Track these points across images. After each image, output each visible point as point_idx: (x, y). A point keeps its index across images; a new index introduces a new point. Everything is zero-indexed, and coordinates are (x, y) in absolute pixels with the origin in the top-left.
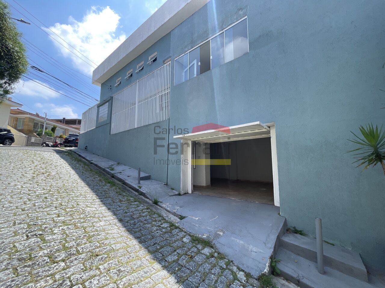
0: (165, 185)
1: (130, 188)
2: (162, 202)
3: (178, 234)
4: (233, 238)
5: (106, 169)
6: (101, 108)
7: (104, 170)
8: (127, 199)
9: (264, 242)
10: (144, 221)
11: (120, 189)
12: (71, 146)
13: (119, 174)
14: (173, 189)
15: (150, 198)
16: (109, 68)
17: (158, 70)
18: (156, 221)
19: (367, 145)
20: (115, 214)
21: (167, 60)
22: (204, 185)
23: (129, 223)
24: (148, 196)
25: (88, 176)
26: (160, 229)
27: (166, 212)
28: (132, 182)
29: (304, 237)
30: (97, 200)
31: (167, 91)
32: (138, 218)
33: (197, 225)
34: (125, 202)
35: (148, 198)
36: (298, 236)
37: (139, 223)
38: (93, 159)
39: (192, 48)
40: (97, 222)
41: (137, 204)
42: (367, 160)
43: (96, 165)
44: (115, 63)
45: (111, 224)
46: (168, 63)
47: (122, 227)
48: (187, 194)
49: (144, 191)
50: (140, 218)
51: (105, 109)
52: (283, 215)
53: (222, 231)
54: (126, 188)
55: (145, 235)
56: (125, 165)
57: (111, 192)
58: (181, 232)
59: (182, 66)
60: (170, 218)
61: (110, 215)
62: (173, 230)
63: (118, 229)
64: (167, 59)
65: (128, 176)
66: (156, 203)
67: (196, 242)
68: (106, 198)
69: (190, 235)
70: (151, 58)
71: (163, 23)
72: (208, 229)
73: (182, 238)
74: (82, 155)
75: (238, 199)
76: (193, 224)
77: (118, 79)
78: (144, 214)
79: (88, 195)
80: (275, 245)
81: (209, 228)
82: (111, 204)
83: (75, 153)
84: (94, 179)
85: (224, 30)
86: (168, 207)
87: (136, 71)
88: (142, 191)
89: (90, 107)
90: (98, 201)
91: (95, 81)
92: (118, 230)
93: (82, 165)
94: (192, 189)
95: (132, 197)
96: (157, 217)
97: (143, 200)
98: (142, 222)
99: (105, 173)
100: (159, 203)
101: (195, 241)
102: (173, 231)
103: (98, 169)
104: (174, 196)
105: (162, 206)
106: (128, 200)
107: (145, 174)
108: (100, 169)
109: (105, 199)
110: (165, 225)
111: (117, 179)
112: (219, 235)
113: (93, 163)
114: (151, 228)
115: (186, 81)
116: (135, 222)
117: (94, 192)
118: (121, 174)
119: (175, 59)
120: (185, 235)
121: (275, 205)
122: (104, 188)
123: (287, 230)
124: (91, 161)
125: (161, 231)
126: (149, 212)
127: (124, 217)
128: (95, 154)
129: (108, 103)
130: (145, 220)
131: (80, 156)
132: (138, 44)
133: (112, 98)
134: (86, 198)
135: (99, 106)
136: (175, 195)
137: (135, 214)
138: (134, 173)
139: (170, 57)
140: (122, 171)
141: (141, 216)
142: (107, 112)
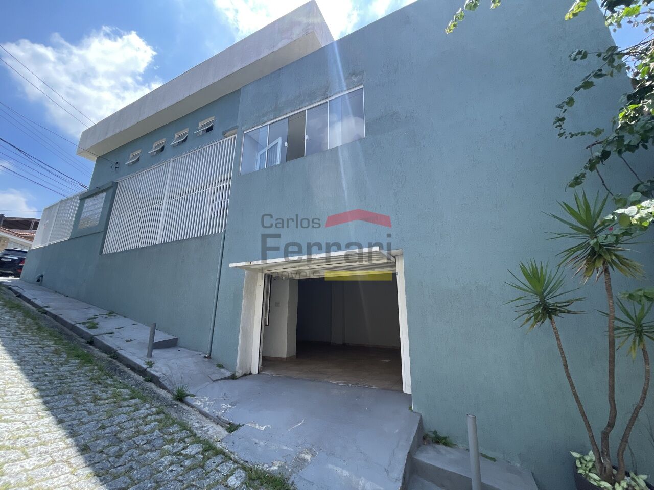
0: (205, 357)
1: (127, 366)
2: (195, 396)
3: (218, 468)
4: (330, 466)
5: (78, 326)
6: (89, 203)
7: (73, 328)
8: (114, 393)
9: (386, 469)
10: (145, 444)
11: (101, 369)
12: (7, 275)
13: (106, 337)
14: (221, 366)
15: (170, 388)
16: (118, 131)
17: (212, 146)
18: (172, 441)
19: (530, 292)
20: (72, 434)
21: (229, 132)
22: (285, 356)
23: (106, 454)
24: (165, 383)
25: (26, 343)
26: (179, 459)
27: (200, 416)
28: (134, 354)
29: (452, 449)
30: (32, 401)
31: (227, 183)
32: (130, 438)
33: (262, 443)
34: (106, 402)
35: (164, 388)
36: (441, 447)
37: (132, 451)
38: (51, 304)
39: (276, 118)
40: (16, 461)
41: (135, 403)
42: (532, 314)
43: (56, 317)
44: (132, 125)
45: (54, 462)
46: (231, 137)
47: (84, 465)
48: (248, 377)
49: (157, 371)
50: (135, 439)
51: (96, 206)
52: (417, 411)
53: (310, 451)
54: (118, 366)
55: (140, 481)
56: (125, 317)
57: (75, 379)
58: (226, 462)
59: (256, 144)
60: (208, 431)
61: (60, 437)
62: (209, 459)
63: (72, 473)
64: (230, 130)
65: (128, 341)
66: (181, 397)
67: (256, 484)
68: (60, 393)
69: (244, 468)
70: (202, 125)
71: (229, 73)
72: (284, 449)
73: (228, 476)
74: (28, 294)
75: (342, 383)
76: (254, 439)
77: (135, 153)
78: (147, 428)
79: (12, 390)
80: (405, 472)
81: (286, 448)
82: (70, 408)
83: (10, 289)
84: (40, 350)
85: (328, 100)
86: (205, 405)
87: (172, 144)
88: (153, 372)
89: (64, 198)
90: (35, 403)
91: (82, 151)
92: (70, 476)
93: (20, 316)
94: (260, 365)
95: (126, 387)
96: (177, 432)
97: (153, 392)
98: (138, 447)
99: (74, 335)
100: (188, 399)
101: (253, 480)
102: (209, 462)
103: (57, 327)
104: (222, 382)
105: (194, 403)
106: (115, 395)
107: (166, 335)
108: (62, 326)
109: (56, 397)
110: (193, 450)
111: (100, 348)
112: (304, 460)
113: (49, 312)
114: (158, 461)
115: (261, 170)
116: (120, 449)
117: (31, 381)
118: (110, 335)
119: (245, 133)
120: (235, 469)
121: (404, 391)
122: (61, 369)
123: (424, 439)
124: (46, 309)
125: (182, 466)
126: (160, 421)
127: (96, 440)
128: (59, 293)
129: (105, 194)
130: (148, 442)
131: (20, 296)
132: (181, 98)
133: (114, 185)
134: (5, 398)
135: (83, 198)
136: (225, 378)
137: (127, 429)
138: (142, 334)
139: (237, 127)
140: (114, 331)
141: (138, 433)
142: (101, 210)
